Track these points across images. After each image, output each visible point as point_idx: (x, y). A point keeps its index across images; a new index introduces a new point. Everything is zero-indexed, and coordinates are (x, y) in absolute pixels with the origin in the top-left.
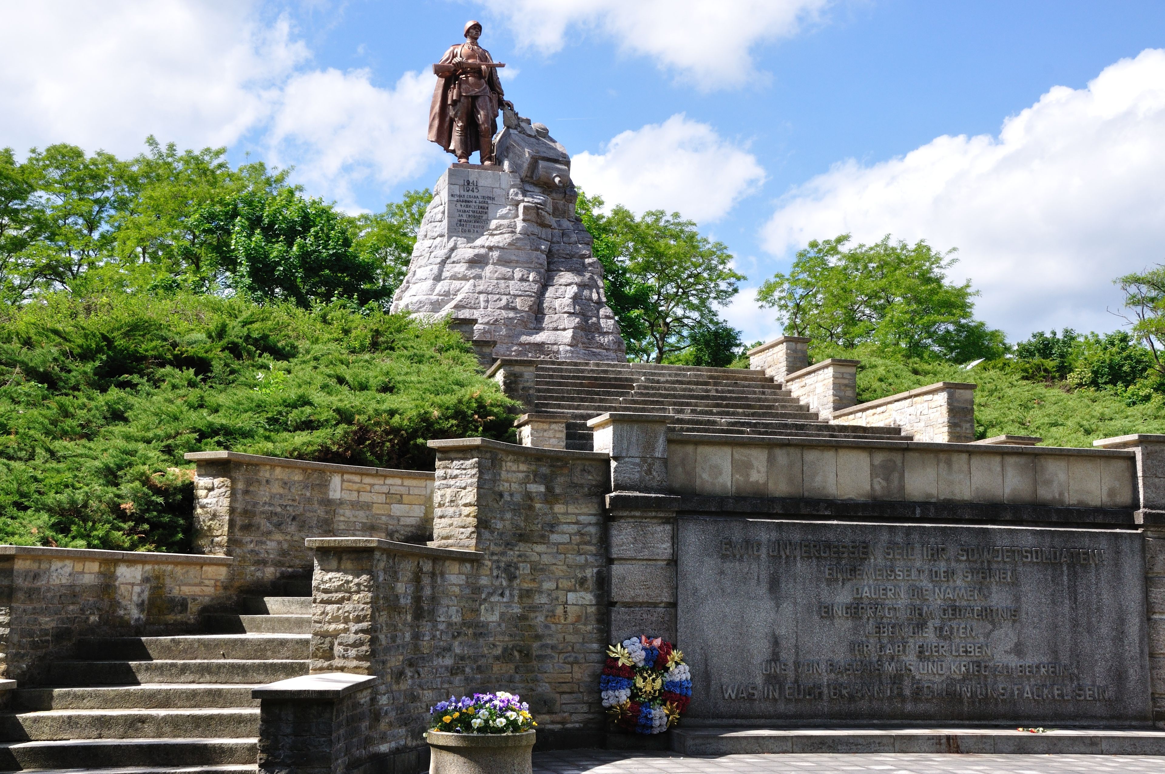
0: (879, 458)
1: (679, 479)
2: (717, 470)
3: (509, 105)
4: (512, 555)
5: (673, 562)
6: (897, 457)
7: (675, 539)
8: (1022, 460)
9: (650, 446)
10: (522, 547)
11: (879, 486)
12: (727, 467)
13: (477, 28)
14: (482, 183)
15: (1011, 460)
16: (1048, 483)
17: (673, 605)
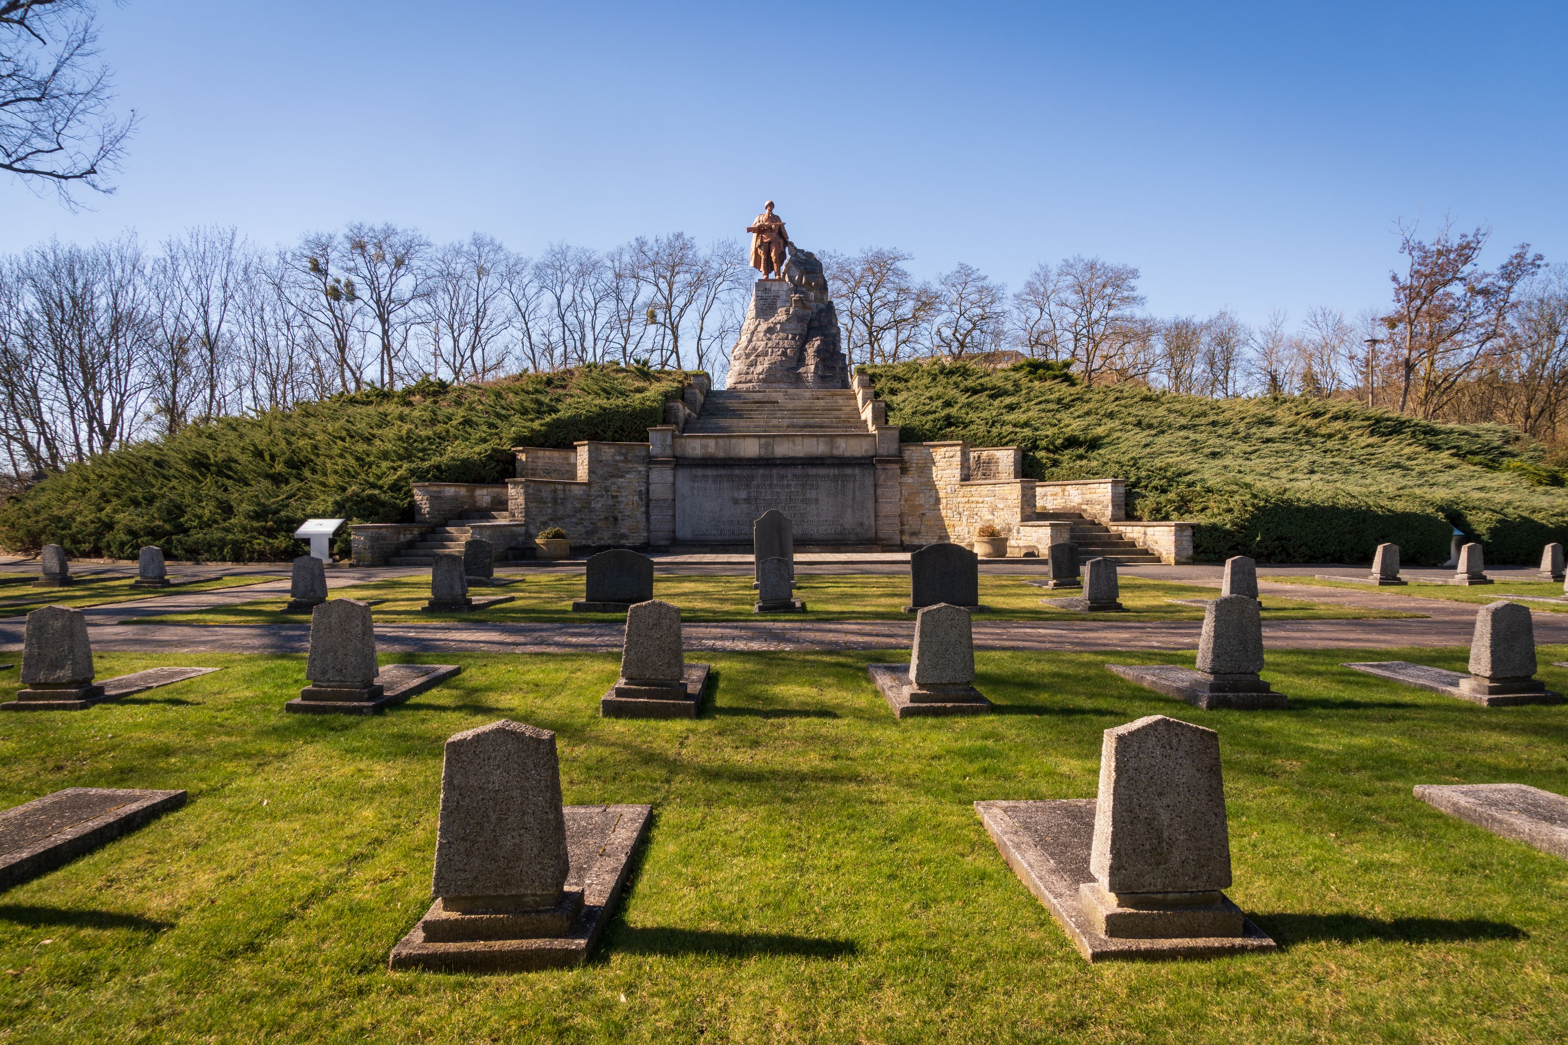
0: (763, 441)
1: (679, 453)
2: (694, 449)
3: (791, 244)
4: (608, 483)
5: (674, 484)
6: (771, 440)
7: (675, 476)
8: (826, 439)
9: (665, 440)
10: (613, 480)
11: (763, 453)
12: (698, 447)
13: (771, 205)
14: (773, 288)
15: (821, 439)
16: (838, 448)
17: (674, 500)
